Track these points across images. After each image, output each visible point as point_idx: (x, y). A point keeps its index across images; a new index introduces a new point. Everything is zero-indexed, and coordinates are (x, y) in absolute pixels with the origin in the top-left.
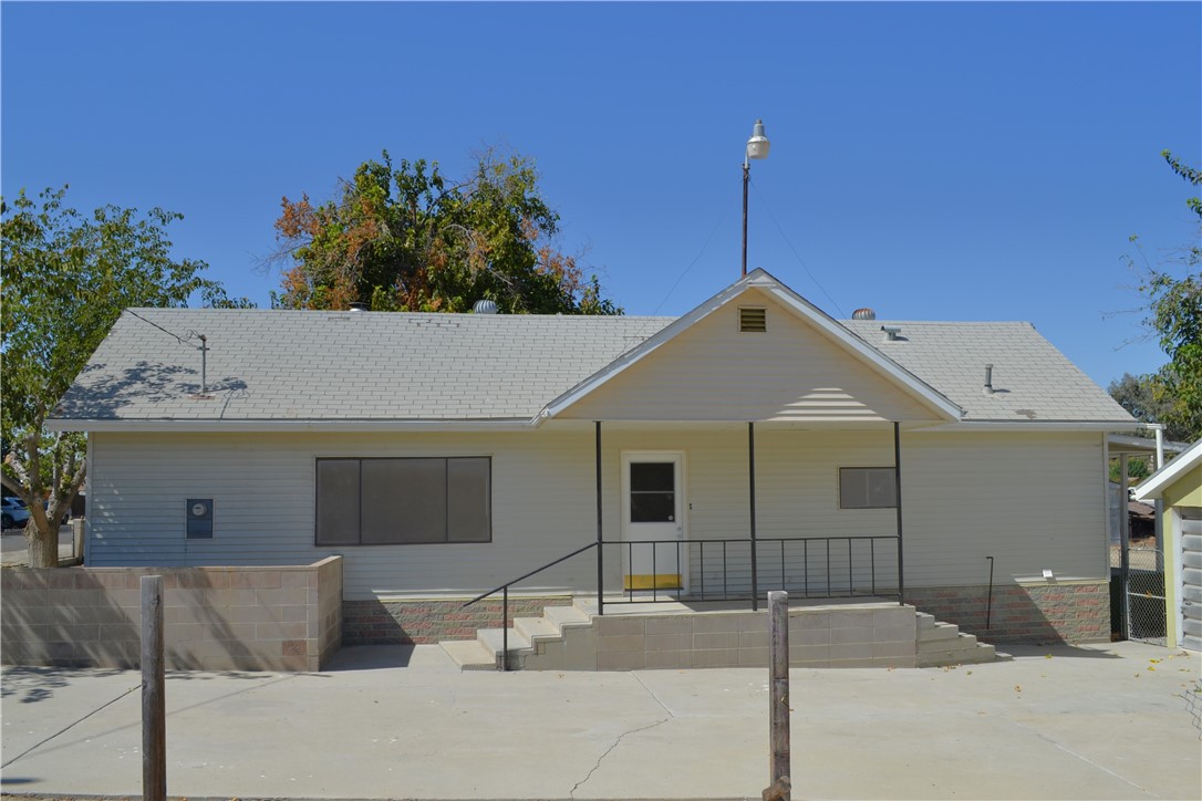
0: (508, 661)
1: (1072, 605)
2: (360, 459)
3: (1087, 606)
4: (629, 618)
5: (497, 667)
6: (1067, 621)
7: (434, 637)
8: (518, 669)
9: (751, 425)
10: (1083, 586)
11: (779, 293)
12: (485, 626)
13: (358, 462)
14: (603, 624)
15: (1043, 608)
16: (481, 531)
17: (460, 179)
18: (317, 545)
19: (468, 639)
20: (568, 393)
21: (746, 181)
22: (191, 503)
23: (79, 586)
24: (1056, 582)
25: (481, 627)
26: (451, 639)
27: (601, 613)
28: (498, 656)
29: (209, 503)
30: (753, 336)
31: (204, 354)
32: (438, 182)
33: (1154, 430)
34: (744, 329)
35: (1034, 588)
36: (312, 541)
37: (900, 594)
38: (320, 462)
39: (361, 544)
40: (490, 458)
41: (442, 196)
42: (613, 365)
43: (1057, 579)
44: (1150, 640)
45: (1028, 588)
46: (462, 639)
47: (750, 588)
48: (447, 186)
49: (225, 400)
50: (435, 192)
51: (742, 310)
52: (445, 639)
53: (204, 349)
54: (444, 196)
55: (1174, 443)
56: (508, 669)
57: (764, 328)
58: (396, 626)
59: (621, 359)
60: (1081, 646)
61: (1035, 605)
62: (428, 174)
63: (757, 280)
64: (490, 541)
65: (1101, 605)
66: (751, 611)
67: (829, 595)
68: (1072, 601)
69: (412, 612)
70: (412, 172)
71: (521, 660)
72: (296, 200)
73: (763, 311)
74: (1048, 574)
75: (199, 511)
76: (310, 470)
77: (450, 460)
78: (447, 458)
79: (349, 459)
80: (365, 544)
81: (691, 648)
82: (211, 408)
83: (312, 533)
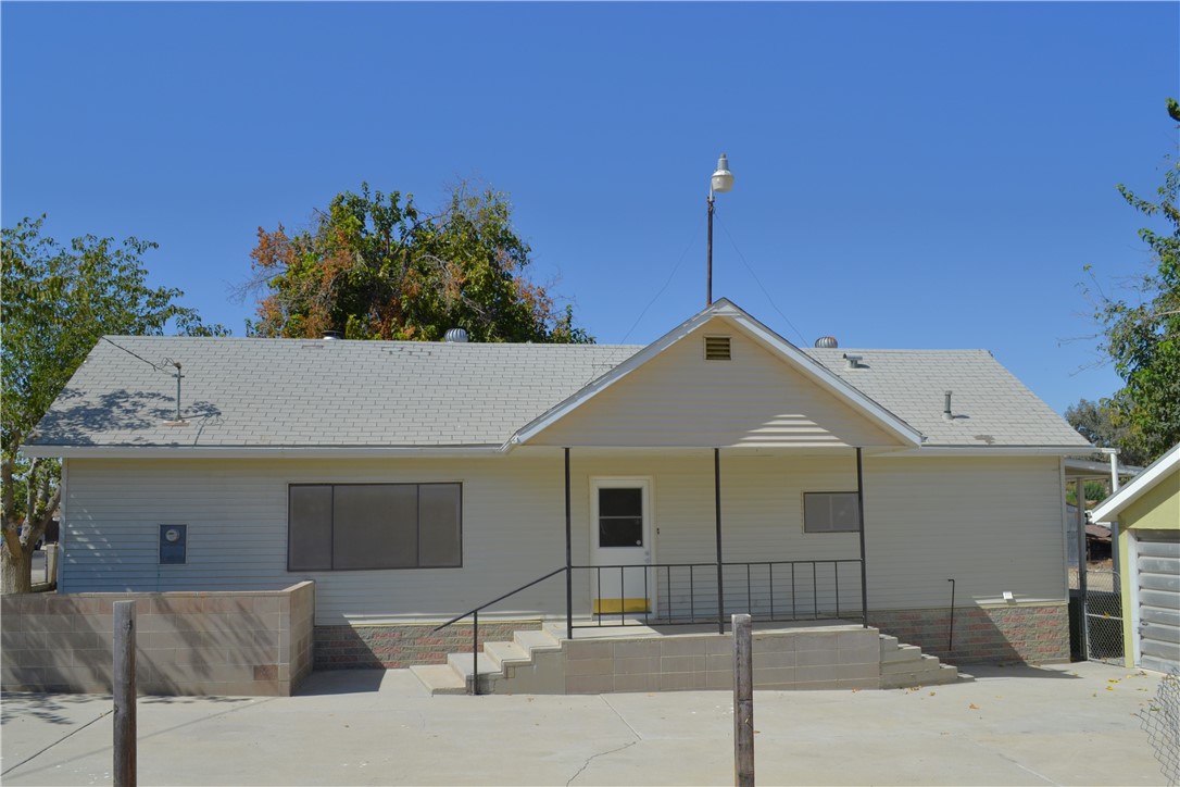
0: (479, 685)
1: (1033, 626)
2: (333, 485)
3: (1046, 627)
4: (597, 642)
5: (468, 692)
6: (1028, 643)
7: (405, 662)
8: (487, 693)
9: (717, 451)
10: (1042, 608)
11: (743, 321)
12: (455, 650)
13: (330, 488)
14: (572, 648)
15: (1003, 629)
16: (451, 556)
17: (433, 210)
18: (289, 570)
19: (438, 663)
20: (538, 420)
21: (711, 214)
22: (164, 529)
23: (52, 611)
24: (1016, 604)
25: (451, 652)
26: (422, 663)
27: (570, 637)
28: (469, 680)
29: (182, 529)
30: (719, 364)
31: (179, 381)
32: (411, 213)
33: (1109, 456)
34: (709, 357)
35: (995, 609)
36: (284, 566)
37: (863, 617)
38: (292, 488)
39: (332, 569)
40: (461, 483)
41: (415, 227)
42: (581, 393)
43: (1017, 601)
44: (1109, 660)
45: (989, 610)
46: (432, 663)
47: (717, 612)
48: (421, 218)
49: (199, 427)
50: (409, 223)
51: (708, 339)
52: (415, 664)
53: (179, 377)
54: (417, 227)
55: (1129, 467)
56: (478, 693)
57: (729, 356)
58: (367, 650)
59: (589, 387)
60: (1043, 667)
61: (995, 626)
62: (402, 205)
63: (722, 310)
64: (461, 566)
65: (1060, 627)
66: (717, 634)
67: (794, 619)
68: (1032, 622)
69: (384, 636)
70: (387, 203)
71: (491, 684)
72: (271, 230)
73: (728, 340)
74: (1008, 596)
75: (172, 536)
76: (281, 495)
77: (421, 486)
78: (418, 484)
79: (322, 484)
80: (337, 570)
81: (659, 671)
82: (185, 435)
83: (285, 559)
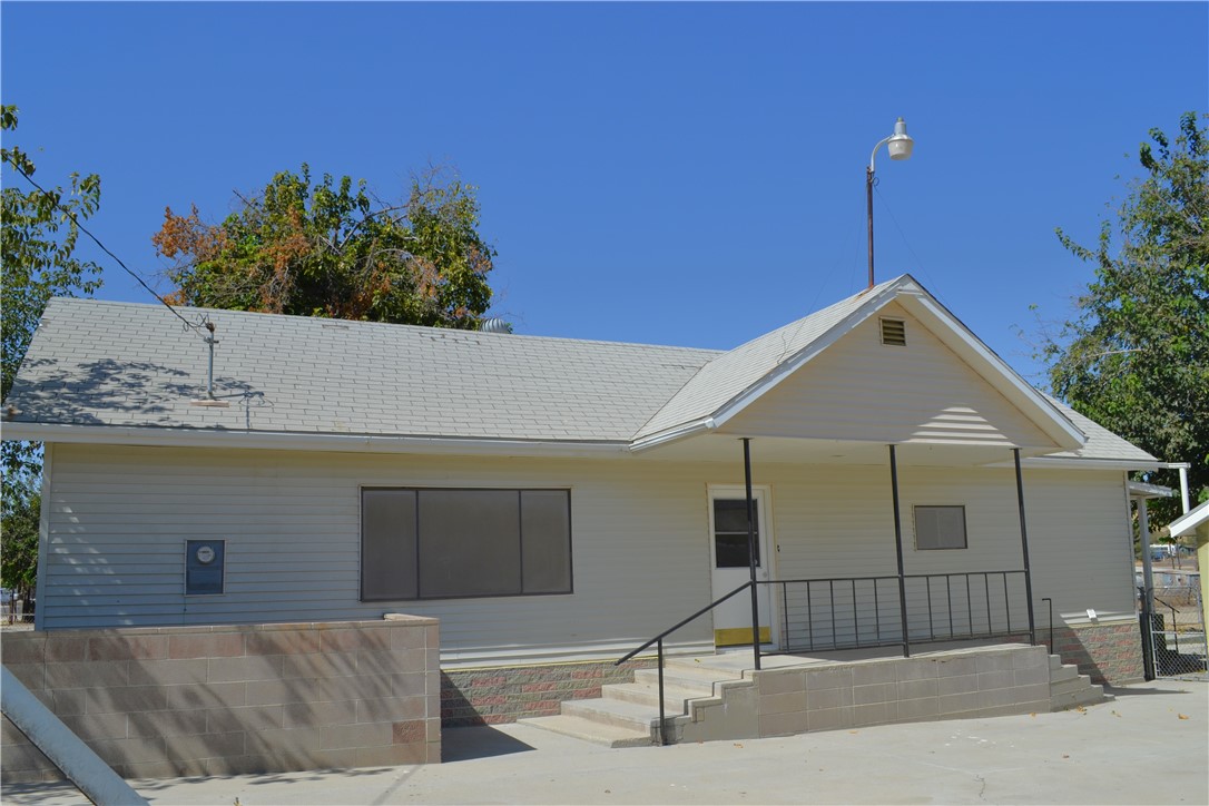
0: (665, 732)
1: (1113, 646)
2: (417, 490)
3: (1125, 646)
4: (790, 672)
5: (653, 742)
6: (1111, 662)
7: (511, 714)
9: (892, 448)
10: (1120, 626)
11: (925, 302)
12: (569, 697)
13: (413, 493)
14: (765, 681)
15: (1090, 649)
16: (560, 580)
18: (363, 600)
19: (550, 714)
20: (732, 402)
21: (870, 185)
22: (193, 546)
23: (95, 656)
24: (1098, 623)
25: (566, 699)
26: (531, 716)
27: (758, 666)
28: (654, 727)
29: (219, 546)
30: (894, 349)
31: (211, 348)
33: (1177, 471)
34: (886, 341)
35: (1083, 629)
36: (356, 595)
37: (1031, 636)
38: (365, 493)
39: (418, 598)
40: (569, 491)
41: (367, 219)
42: (777, 371)
43: (1099, 619)
44: (1184, 676)
45: (1078, 630)
46: (543, 715)
48: (374, 208)
49: (244, 408)
50: (357, 215)
51: (884, 321)
52: (524, 716)
53: (211, 342)
54: (369, 219)
55: (1161, 487)
56: (666, 743)
57: (903, 341)
58: (464, 702)
59: (784, 366)
60: (1128, 686)
61: (1083, 647)
62: (353, 193)
63: (906, 287)
64: (571, 591)
65: (1135, 645)
66: (903, 658)
68: (1112, 642)
69: (484, 683)
70: (336, 189)
71: (678, 729)
72: (182, 212)
73: (901, 323)
74: (1092, 614)
75: (206, 556)
76: (354, 502)
77: (523, 493)
78: (520, 490)
79: (403, 488)
80: (425, 599)
81: (852, 704)
82: (232, 415)
83: (356, 586)
